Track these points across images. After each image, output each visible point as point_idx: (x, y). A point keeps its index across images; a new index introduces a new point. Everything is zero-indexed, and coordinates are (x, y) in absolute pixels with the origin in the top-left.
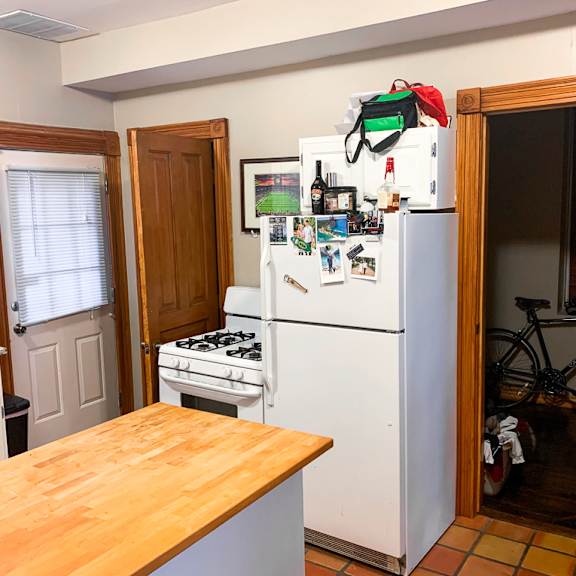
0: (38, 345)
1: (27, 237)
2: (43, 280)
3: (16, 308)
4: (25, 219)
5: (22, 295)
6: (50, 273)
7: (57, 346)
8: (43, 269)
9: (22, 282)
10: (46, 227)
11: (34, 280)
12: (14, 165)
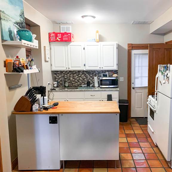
0: (138, 92)
1: (137, 68)
2: (140, 78)
3: (133, 84)
4: (137, 65)
5: (134, 81)
6: (142, 77)
7: (142, 93)
8: (140, 76)
9: (135, 78)
10: (142, 66)
11: (138, 78)
12: (135, 53)
